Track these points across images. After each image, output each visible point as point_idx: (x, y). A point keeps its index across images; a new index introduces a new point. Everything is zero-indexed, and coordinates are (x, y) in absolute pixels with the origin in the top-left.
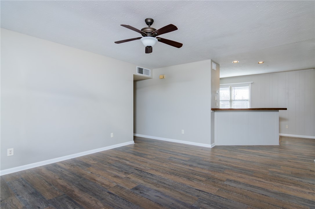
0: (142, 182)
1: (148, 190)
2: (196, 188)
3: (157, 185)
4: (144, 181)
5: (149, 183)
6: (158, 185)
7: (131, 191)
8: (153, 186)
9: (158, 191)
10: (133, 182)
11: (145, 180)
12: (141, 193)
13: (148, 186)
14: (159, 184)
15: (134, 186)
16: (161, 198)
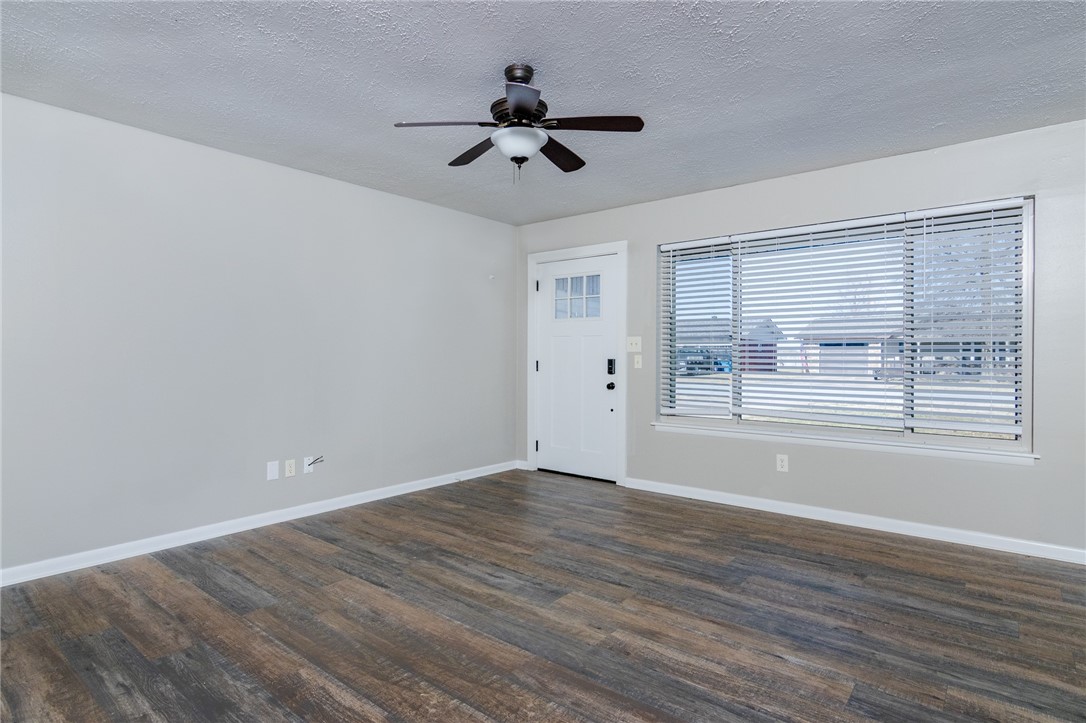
0: (542, 610)
1: (520, 590)
2: (384, 590)
3: (495, 602)
4: (535, 614)
5: (520, 607)
6: (491, 600)
7: (568, 588)
8: (506, 599)
9: (493, 586)
10: (573, 612)
11: (532, 617)
12: (540, 584)
13: (520, 600)
14: (489, 603)
15: (563, 600)
16: (489, 574)
